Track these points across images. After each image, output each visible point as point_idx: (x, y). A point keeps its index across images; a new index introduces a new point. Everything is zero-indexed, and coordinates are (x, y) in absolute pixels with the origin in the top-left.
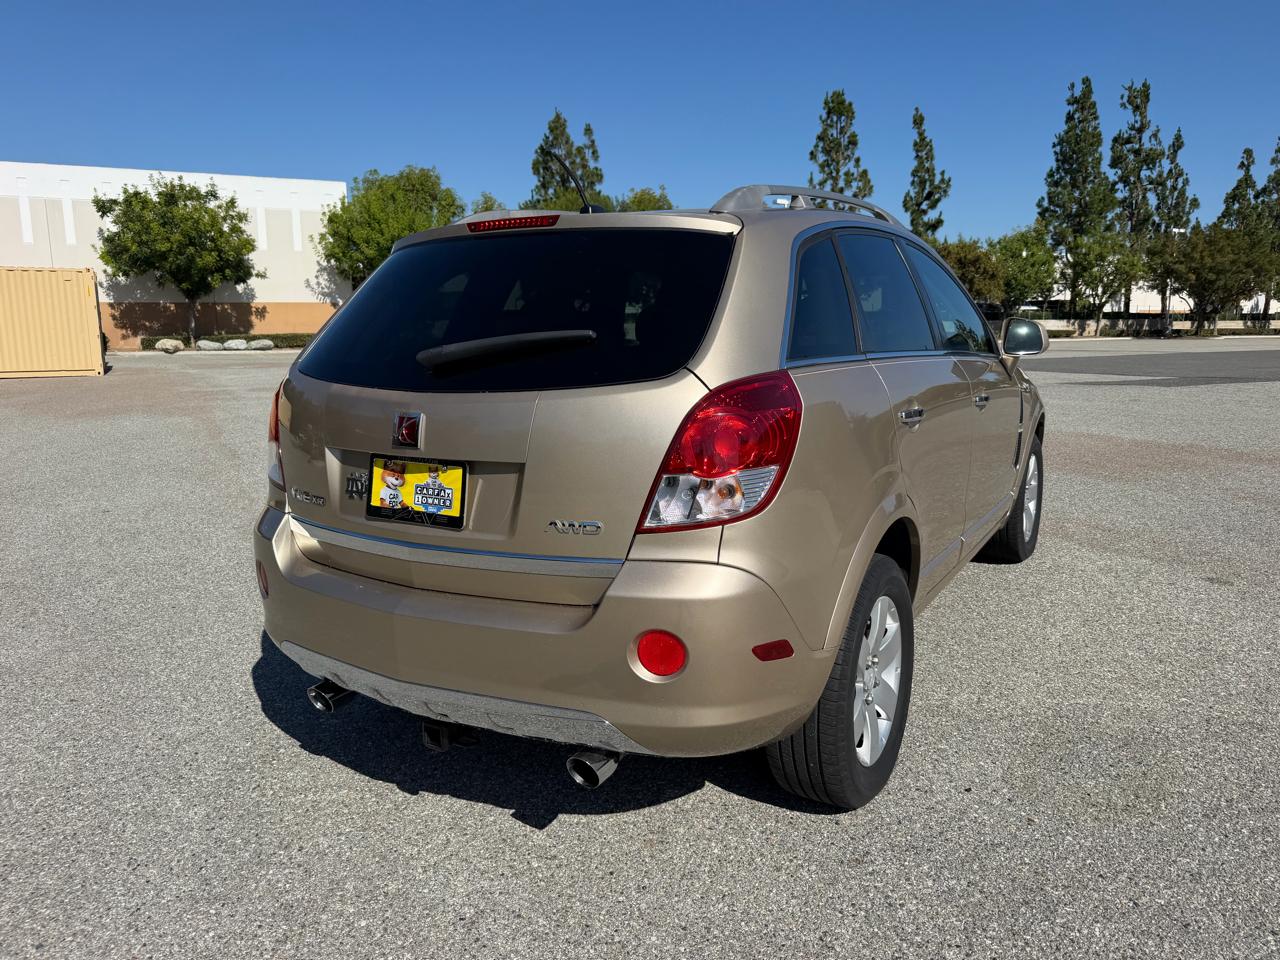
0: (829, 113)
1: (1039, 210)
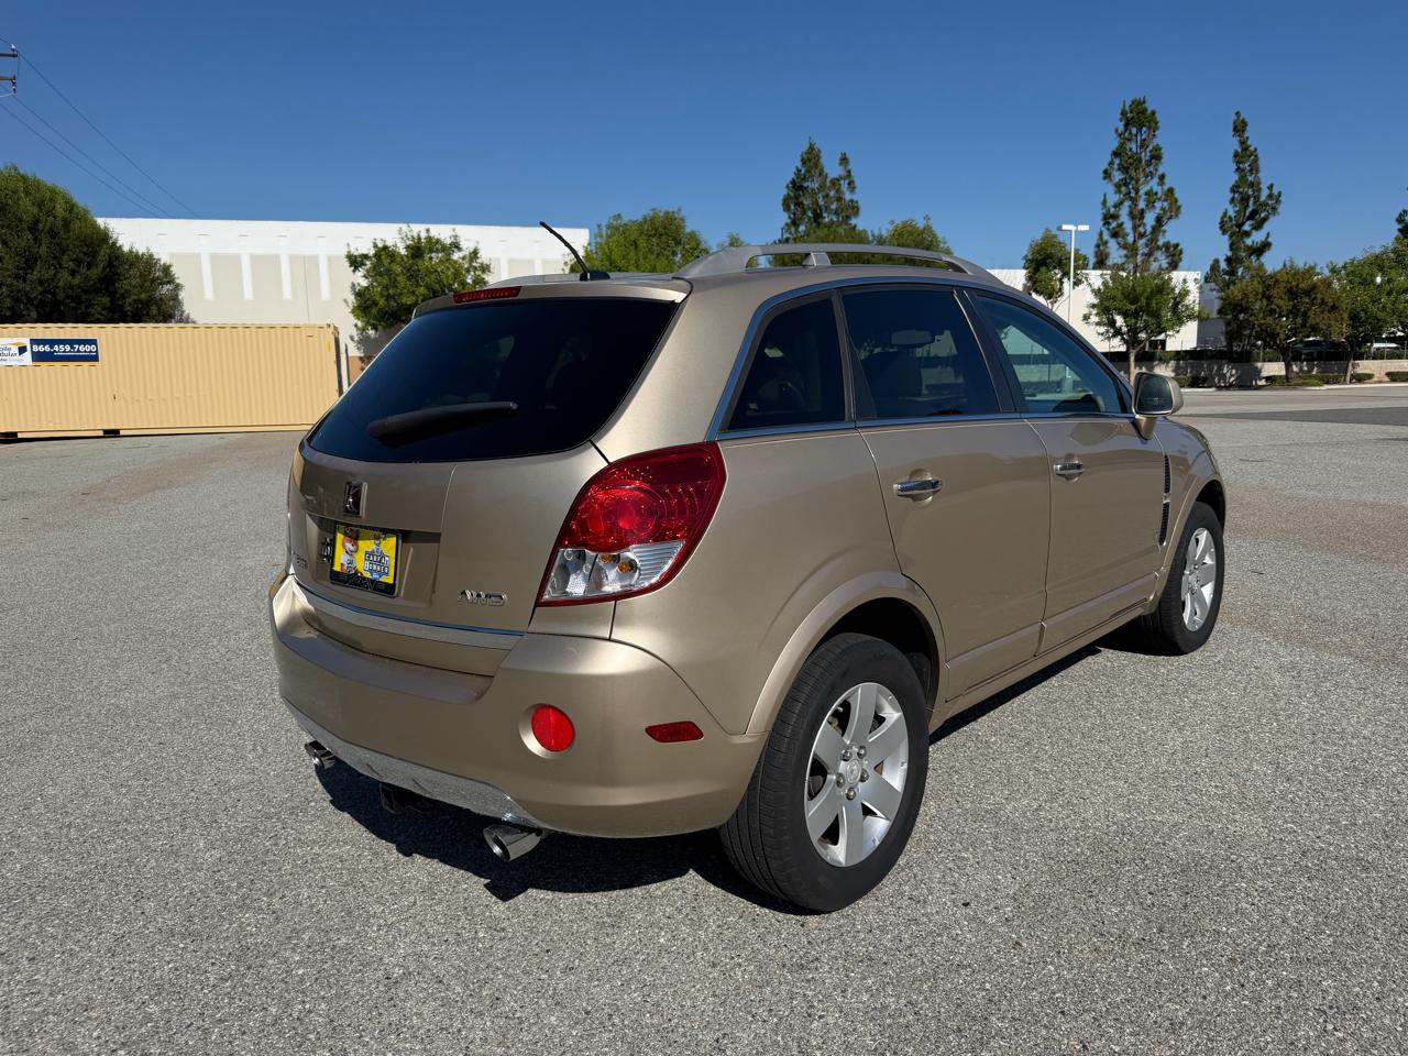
0: (1127, 125)
1: (1400, 227)
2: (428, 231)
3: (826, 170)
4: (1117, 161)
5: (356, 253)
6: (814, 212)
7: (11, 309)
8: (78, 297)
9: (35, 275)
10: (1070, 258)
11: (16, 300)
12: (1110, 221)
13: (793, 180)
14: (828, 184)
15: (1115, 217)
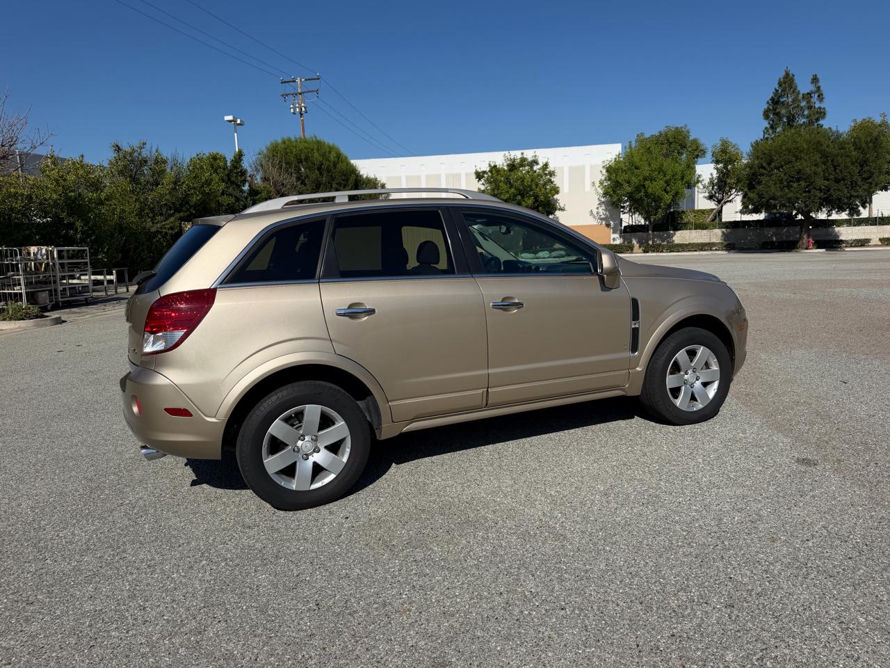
2: (522, 154)
3: (799, 88)
5: (480, 171)
6: (788, 118)
13: (772, 97)
14: (801, 96)
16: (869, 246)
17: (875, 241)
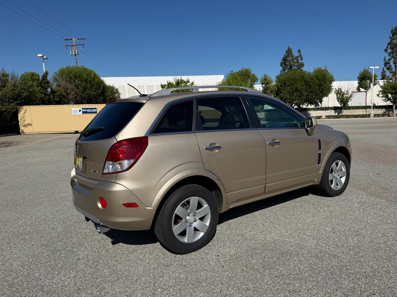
0: (393, 35)
2: (181, 78)
3: (293, 54)
4: (389, 46)
5: (163, 85)
6: (290, 66)
7: (81, 101)
8: (96, 97)
9: (86, 92)
10: (372, 77)
11: (82, 98)
12: (387, 65)
13: (283, 58)
14: (294, 58)
15: (388, 63)
16: (321, 119)
17: (324, 117)
